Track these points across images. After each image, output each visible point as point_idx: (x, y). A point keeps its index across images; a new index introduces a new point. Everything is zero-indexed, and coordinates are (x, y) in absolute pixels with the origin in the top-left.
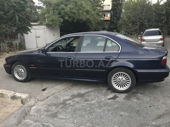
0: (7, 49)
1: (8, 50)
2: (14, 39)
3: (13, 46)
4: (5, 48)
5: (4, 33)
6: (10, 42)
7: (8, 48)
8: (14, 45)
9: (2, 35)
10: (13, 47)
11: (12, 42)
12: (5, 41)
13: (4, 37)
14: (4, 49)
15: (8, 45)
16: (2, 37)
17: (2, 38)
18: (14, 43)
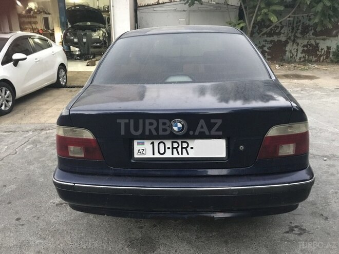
0: (300, 58)
1: (302, 60)
2: (325, 37)
3: (318, 53)
4: (295, 55)
5: (303, 23)
6: (313, 42)
7: (304, 55)
8: (322, 49)
9: (295, 29)
10: (316, 55)
11: (317, 44)
12: (299, 41)
13: (299, 31)
14: (291, 57)
15: (306, 49)
16: (294, 32)
17: (293, 34)
18: (323, 45)
